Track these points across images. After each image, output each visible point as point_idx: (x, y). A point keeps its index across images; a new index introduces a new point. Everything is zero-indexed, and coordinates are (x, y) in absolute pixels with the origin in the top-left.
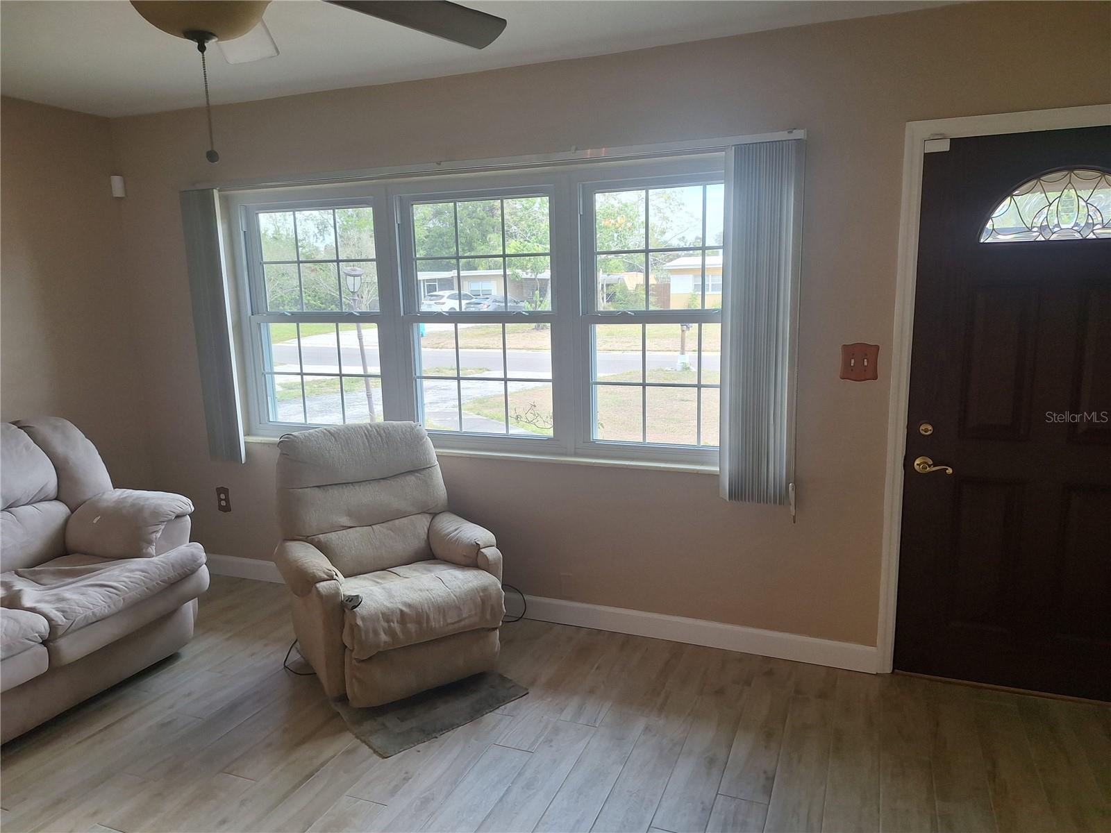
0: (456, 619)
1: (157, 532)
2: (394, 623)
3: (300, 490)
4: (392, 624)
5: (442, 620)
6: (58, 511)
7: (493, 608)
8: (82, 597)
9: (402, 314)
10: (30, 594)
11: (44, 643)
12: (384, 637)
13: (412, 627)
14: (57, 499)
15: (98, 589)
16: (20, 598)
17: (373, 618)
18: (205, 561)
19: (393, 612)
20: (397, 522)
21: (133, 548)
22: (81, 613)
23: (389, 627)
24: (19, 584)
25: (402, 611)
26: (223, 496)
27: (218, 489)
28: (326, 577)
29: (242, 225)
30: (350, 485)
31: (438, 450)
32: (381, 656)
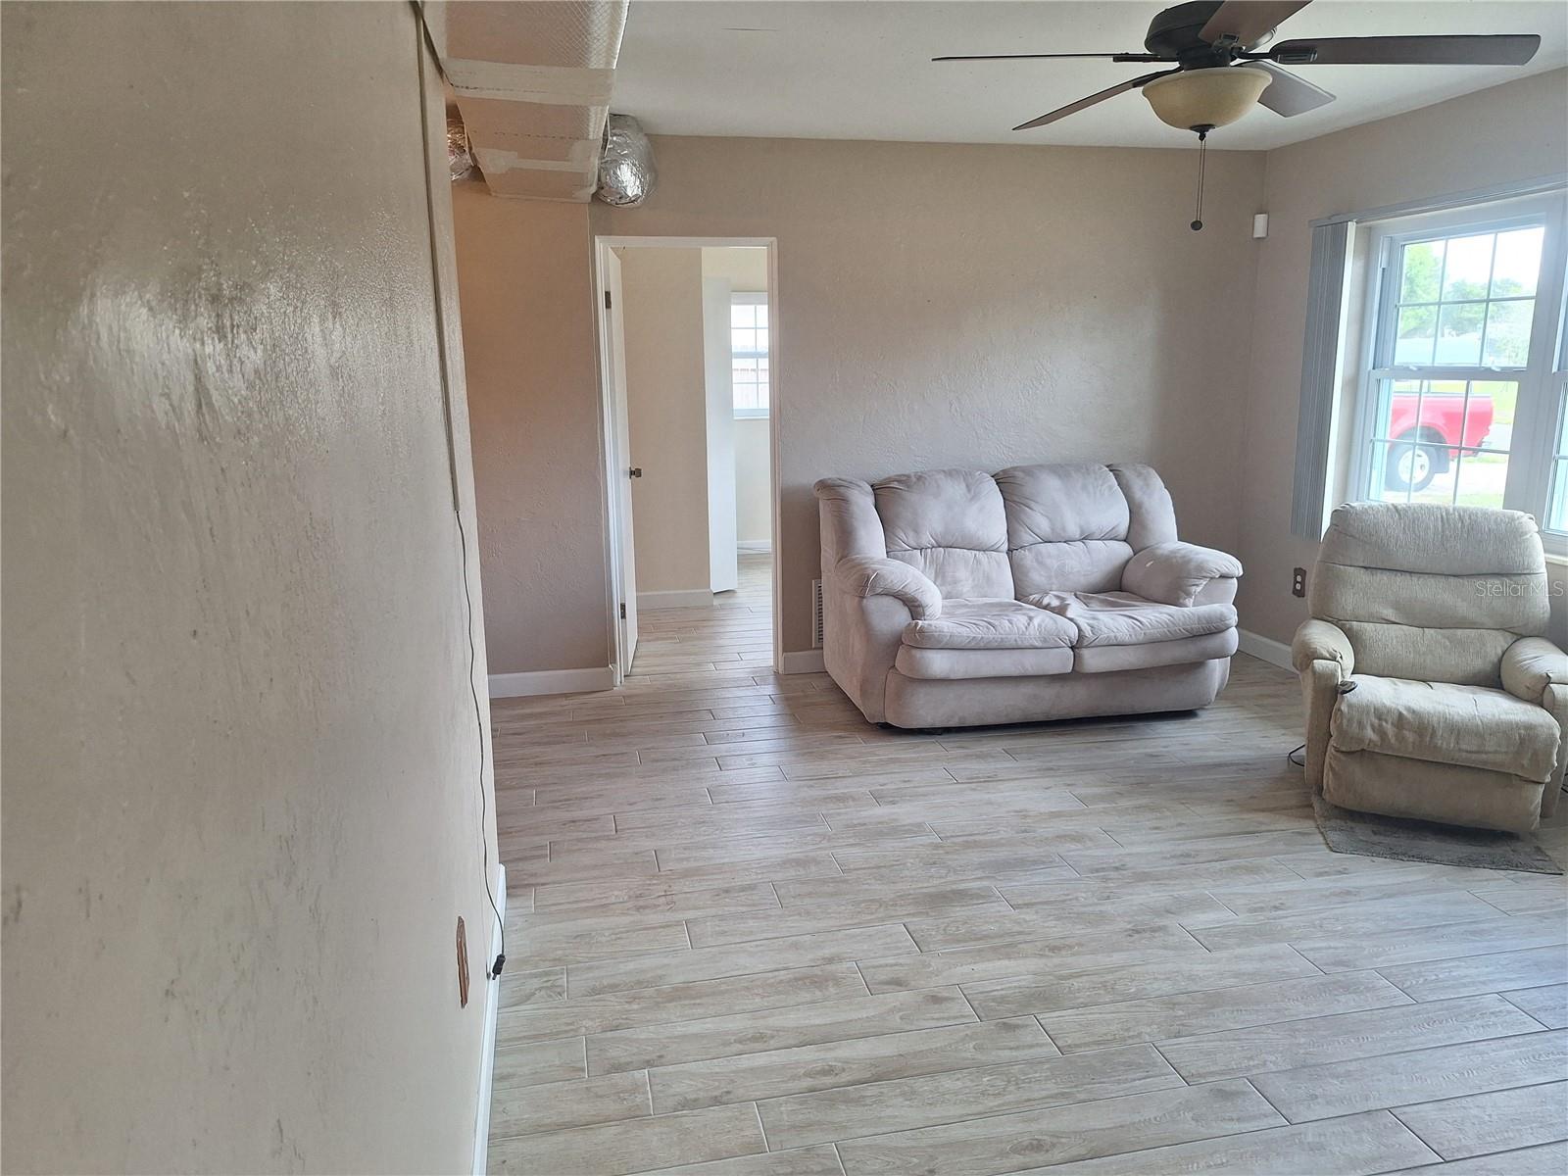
0: (1475, 748)
1: (1197, 585)
2: (1387, 723)
3: (1341, 567)
4: (1384, 724)
5: (1453, 740)
6: (1124, 550)
7: (1535, 753)
8: (1111, 621)
9: (1555, 369)
10: (1076, 609)
11: (1072, 648)
12: (1370, 733)
13: (1410, 736)
14: (1125, 541)
15: (1126, 619)
16: (1066, 609)
17: (1364, 709)
18: (1235, 624)
19: (1389, 711)
20: (1459, 632)
21: (1173, 596)
22: (1105, 633)
23: (1380, 725)
24: (1071, 601)
25: (1400, 714)
26: (1299, 579)
27: (1296, 570)
28: (1328, 655)
29: (1382, 260)
30: (1408, 574)
31: (1548, 555)
32: (1362, 754)
